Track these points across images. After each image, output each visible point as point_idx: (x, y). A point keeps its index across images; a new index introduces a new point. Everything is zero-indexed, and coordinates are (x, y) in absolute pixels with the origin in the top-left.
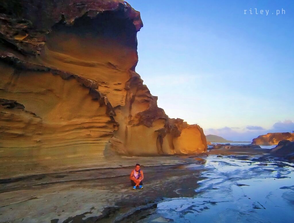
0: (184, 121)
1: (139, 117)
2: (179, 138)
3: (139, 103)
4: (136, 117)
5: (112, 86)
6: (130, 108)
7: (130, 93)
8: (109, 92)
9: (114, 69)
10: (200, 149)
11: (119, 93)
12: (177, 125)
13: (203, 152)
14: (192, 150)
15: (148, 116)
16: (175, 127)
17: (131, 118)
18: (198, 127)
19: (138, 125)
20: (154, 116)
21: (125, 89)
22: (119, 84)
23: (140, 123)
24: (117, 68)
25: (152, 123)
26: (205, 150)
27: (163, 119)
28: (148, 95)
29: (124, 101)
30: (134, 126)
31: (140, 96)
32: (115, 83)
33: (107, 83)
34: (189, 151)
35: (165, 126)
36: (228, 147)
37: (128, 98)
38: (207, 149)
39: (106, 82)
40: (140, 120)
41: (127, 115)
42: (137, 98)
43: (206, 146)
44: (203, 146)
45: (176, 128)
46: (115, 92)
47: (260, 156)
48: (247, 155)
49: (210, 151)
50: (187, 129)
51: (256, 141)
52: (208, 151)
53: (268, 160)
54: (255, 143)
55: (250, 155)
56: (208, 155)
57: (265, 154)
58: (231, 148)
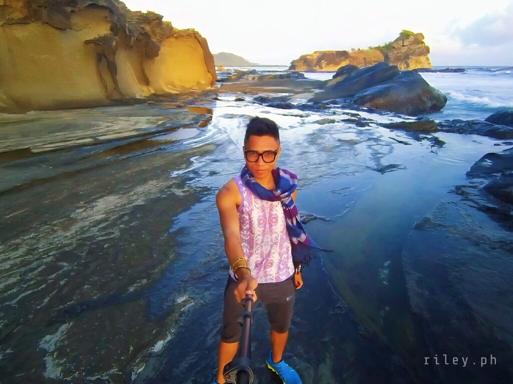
0: (164, 20)
2: (157, 58)
10: (203, 82)
12: (147, 28)
13: (209, 88)
14: (187, 86)
16: (143, 33)
18: (197, 36)
26: (212, 84)
27: (104, 8)
34: (183, 87)
36: (254, 78)
38: (218, 81)
40: (29, 7)
43: (214, 75)
44: (209, 75)
45: (146, 35)
47: (310, 96)
48: (287, 94)
49: (221, 85)
50: (174, 39)
51: (296, 64)
52: (219, 86)
53: (330, 108)
54: (295, 69)
55: (291, 94)
56: (217, 95)
57: (317, 91)
58: (258, 79)
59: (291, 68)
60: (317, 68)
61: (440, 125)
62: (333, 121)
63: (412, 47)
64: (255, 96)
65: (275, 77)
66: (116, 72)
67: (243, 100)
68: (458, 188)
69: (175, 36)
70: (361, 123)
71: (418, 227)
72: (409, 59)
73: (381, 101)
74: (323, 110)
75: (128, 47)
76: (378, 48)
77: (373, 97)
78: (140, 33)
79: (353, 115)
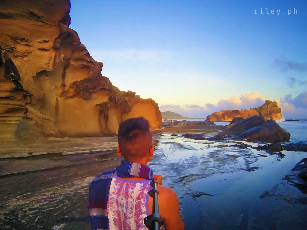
0: (136, 94)
1: (75, 87)
3: (76, 69)
4: (71, 87)
5: (36, 43)
6: (64, 76)
7: (60, 54)
8: (31, 53)
9: (38, 21)
10: (154, 126)
11: (46, 54)
12: (127, 99)
13: (158, 129)
15: (88, 86)
16: (124, 100)
17: (64, 88)
18: (153, 102)
19: (72, 97)
20: (95, 86)
21: (53, 48)
22: (45, 41)
23: (76, 94)
24: (43, 20)
25: (90, 94)
26: (159, 127)
27: (107, 89)
28: (88, 59)
29: (51, 64)
30: (68, 98)
31: (77, 60)
32: (39, 40)
33: (27, 40)
35: (110, 99)
36: (184, 125)
37: (58, 60)
38: (163, 126)
39: (26, 38)
40: (76, 91)
41: (59, 84)
42: (72, 63)
43: (161, 123)
44: (158, 123)
45: (126, 102)
46: (40, 53)
47: (216, 134)
48: (203, 133)
49: (165, 128)
50: (140, 104)
51: (210, 118)
52: (163, 129)
53: (226, 139)
54: (209, 120)
55: (205, 133)
56: (162, 133)
57: (220, 131)
58: (187, 125)
59: (207, 119)
60: (222, 120)
61: (283, 146)
62: (227, 146)
63: (273, 108)
64: (183, 134)
65: (197, 124)
66: (108, 120)
67: (176, 136)
68: (286, 176)
69: (141, 102)
70: (242, 147)
71: (262, 197)
72: (272, 115)
73: (256, 136)
74: (222, 141)
75: (116, 107)
76: (255, 109)
77: (251, 134)
78: (123, 101)
79: (238, 143)
